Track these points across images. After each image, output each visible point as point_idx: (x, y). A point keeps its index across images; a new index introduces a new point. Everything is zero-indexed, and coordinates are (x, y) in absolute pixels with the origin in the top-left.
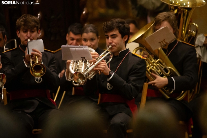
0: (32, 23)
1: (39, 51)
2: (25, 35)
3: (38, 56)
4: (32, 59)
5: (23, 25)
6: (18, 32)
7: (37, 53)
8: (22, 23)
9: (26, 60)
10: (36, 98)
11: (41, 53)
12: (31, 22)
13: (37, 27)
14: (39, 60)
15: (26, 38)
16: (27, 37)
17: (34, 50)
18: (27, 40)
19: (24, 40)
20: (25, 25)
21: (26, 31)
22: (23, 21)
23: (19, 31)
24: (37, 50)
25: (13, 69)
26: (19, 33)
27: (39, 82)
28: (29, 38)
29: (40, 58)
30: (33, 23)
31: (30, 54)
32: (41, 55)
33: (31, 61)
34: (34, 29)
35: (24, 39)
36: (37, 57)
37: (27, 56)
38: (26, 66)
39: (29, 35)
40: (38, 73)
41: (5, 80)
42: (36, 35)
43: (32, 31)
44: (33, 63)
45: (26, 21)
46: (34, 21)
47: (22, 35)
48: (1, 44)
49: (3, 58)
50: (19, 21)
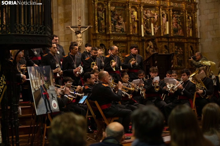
1: (158, 81)
2: (153, 74)
3: (157, 83)
6: (150, 73)
9: (153, 84)
10: (156, 97)
17: (156, 80)
20: (153, 71)
21: (153, 73)
25: (148, 86)
27: (157, 91)
35: (152, 76)
38: (153, 86)
39: (154, 74)
40: (157, 89)
41: (145, 91)
42: (157, 74)
43: (155, 73)
44: (156, 85)
45: (153, 69)
46: (156, 69)
47: (152, 74)
48: (143, 77)
49: (145, 82)
50: (151, 69)
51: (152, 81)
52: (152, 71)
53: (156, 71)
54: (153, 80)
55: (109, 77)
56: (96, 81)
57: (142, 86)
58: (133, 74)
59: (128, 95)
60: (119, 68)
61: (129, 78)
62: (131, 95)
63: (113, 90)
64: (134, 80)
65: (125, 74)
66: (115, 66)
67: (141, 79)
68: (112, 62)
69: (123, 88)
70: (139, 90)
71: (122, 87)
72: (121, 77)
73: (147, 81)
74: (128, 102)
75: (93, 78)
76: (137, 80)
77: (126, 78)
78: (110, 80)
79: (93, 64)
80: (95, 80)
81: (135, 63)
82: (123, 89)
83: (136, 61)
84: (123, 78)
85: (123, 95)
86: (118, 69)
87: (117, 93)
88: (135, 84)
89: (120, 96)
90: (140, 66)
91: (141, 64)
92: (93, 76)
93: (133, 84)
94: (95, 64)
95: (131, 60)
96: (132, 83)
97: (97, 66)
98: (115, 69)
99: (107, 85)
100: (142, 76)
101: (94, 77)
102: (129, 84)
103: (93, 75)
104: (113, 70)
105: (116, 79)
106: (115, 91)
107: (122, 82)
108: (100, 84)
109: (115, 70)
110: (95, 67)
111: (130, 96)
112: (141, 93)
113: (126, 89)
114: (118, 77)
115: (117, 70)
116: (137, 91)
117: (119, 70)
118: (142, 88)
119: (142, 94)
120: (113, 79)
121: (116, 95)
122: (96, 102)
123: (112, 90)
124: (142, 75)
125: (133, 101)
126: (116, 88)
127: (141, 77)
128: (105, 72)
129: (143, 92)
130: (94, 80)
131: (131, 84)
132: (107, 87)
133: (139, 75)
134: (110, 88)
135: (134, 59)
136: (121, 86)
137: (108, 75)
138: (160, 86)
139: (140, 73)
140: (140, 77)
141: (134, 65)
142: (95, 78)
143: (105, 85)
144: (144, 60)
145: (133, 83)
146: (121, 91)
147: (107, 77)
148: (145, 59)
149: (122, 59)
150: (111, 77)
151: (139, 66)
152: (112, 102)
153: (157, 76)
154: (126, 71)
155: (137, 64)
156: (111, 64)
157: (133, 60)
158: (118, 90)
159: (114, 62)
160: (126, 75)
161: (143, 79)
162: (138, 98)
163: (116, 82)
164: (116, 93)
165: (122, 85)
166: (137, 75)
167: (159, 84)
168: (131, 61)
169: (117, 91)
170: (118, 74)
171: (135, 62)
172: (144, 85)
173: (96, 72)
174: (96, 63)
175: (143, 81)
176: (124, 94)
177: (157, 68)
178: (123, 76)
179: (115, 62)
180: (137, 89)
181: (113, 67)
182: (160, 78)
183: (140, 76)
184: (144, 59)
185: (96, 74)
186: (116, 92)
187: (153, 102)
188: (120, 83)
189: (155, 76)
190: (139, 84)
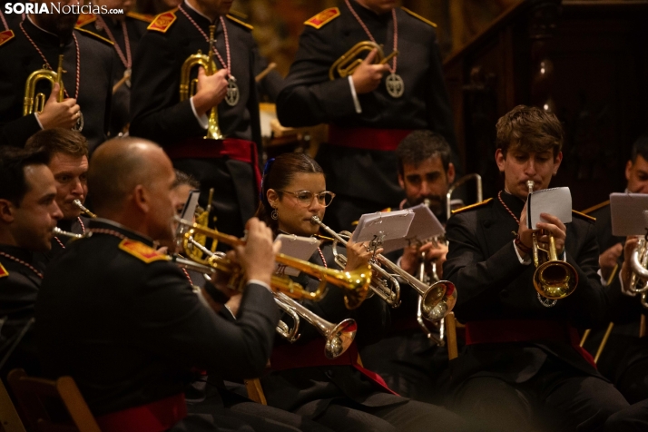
0: (542, 136)
1: (559, 221)
2: (519, 167)
3: (557, 235)
4: (540, 242)
5: (518, 140)
6: (500, 155)
7: (553, 226)
8: (516, 134)
9: (520, 243)
10: (541, 346)
11: (565, 226)
12: (540, 131)
13: (556, 148)
14: (559, 247)
15: (523, 176)
16: (526, 174)
17: (545, 218)
18: (524, 183)
19: (517, 181)
20: (522, 140)
21: (522, 158)
22: (517, 130)
23: (504, 152)
24: (554, 217)
25: (483, 264)
26: (504, 158)
27: (550, 302)
28: (531, 177)
29: (562, 241)
30: (548, 137)
31: (534, 228)
32: (564, 233)
33: (536, 248)
34: (545, 152)
35: (517, 178)
36: (552, 239)
37: (525, 233)
38: (521, 261)
39: (531, 170)
40: (556, 286)
41: (452, 301)
42: (550, 168)
43: (540, 159)
44: (543, 256)
45: (526, 130)
46: (549, 129)
47: (512, 168)
48: (437, 187)
49: (454, 230)
50: (505, 125)
51: (517, 227)
52: (514, 146)
53: (550, 145)
54: (524, 215)
55: (174, 185)
56: (66, 223)
57: (436, 258)
58: (366, 161)
59: (323, 324)
60: (247, 114)
61: (327, 197)
62: (346, 328)
63: (208, 288)
64: (368, 218)
65: (301, 169)
66: (218, 104)
67: (426, 204)
68: (195, 70)
69: (281, 270)
70: (408, 293)
71: (273, 265)
72: (267, 186)
73: (471, 222)
74: (323, 384)
75: (47, 200)
76: (389, 213)
77: (305, 197)
78: (182, 210)
79: (44, 86)
80: (59, 212)
81: (383, 81)
82: (280, 282)
83: (390, 62)
84: (280, 195)
85: (283, 329)
86: (243, 127)
87: (240, 312)
88: (373, 245)
89: (261, 335)
90: (423, 105)
91: (425, 84)
92: (42, 176)
93: (360, 247)
94: (58, 87)
95: (351, 54)
96: (349, 234)
97: (70, 101)
98: (222, 127)
99: (161, 254)
100: (432, 177)
101: (53, 189)
102: (326, 244)
103: (46, 171)
104: (206, 132)
105: (221, 205)
106: (218, 297)
107: (276, 227)
108: (104, 243)
109: (216, 136)
110: (57, 106)
111: (338, 338)
112: (425, 314)
113: (305, 279)
114: (245, 191)
115: (235, 137)
116: (388, 296)
117: (248, 133)
118: (428, 271)
119: (432, 325)
120: (202, 203)
121: (232, 329)
122: (67, 389)
123: (198, 290)
124: (428, 170)
125: (364, 377)
126: (232, 277)
127: (425, 187)
128: (143, 147)
129: (437, 310)
130: (48, 216)
131: (340, 244)
132: (160, 268)
133: (408, 173)
134: (183, 276)
135: (372, 45)
136: (268, 251)
137: (165, 172)
138: (578, 260)
139: (420, 157)
140: (412, 189)
141: (374, 91)
142: (58, 197)
143: (140, 251)
144: (448, 58)
145: (356, 239)
146: (268, 296)
147: (159, 185)
148: (458, 46)
149: (275, 43)
150: (185, 188)
151: (415, 101)
152: (200, 386)
153: (556, 182)
154: (306, 145)
155: (396, 84)
156: (184, 87)
157: (363, 55)
158: (247, 291)
159: (210, 72)
160: (306, 176)
161: (438, 206)
162: (401, 354)
163: (229, 223)
164: (225, 314)
165: (277, 245)
166: (396, 168)
167: (567, 245)
168: (351, 65)
169: (233, 292)
170: (243, 162)
171: (386, 73)
172: (444, 249)
173: (61, 148)
174: (68, 79)
175: (442, 218)
176: (287, 318)
177: (553, 119)
178: (279, 179)
179: (220, 67)
180: (391, 285)
181: (205, 109)
182: (578, 203)
183: (415, 180)
184: (448, 47)
185: (63, 163)
186: (232, 305)
187: (522, 386)
188: (260, 229)
189: (539, 185)
190: (408, 240)
